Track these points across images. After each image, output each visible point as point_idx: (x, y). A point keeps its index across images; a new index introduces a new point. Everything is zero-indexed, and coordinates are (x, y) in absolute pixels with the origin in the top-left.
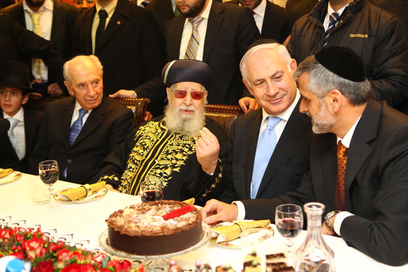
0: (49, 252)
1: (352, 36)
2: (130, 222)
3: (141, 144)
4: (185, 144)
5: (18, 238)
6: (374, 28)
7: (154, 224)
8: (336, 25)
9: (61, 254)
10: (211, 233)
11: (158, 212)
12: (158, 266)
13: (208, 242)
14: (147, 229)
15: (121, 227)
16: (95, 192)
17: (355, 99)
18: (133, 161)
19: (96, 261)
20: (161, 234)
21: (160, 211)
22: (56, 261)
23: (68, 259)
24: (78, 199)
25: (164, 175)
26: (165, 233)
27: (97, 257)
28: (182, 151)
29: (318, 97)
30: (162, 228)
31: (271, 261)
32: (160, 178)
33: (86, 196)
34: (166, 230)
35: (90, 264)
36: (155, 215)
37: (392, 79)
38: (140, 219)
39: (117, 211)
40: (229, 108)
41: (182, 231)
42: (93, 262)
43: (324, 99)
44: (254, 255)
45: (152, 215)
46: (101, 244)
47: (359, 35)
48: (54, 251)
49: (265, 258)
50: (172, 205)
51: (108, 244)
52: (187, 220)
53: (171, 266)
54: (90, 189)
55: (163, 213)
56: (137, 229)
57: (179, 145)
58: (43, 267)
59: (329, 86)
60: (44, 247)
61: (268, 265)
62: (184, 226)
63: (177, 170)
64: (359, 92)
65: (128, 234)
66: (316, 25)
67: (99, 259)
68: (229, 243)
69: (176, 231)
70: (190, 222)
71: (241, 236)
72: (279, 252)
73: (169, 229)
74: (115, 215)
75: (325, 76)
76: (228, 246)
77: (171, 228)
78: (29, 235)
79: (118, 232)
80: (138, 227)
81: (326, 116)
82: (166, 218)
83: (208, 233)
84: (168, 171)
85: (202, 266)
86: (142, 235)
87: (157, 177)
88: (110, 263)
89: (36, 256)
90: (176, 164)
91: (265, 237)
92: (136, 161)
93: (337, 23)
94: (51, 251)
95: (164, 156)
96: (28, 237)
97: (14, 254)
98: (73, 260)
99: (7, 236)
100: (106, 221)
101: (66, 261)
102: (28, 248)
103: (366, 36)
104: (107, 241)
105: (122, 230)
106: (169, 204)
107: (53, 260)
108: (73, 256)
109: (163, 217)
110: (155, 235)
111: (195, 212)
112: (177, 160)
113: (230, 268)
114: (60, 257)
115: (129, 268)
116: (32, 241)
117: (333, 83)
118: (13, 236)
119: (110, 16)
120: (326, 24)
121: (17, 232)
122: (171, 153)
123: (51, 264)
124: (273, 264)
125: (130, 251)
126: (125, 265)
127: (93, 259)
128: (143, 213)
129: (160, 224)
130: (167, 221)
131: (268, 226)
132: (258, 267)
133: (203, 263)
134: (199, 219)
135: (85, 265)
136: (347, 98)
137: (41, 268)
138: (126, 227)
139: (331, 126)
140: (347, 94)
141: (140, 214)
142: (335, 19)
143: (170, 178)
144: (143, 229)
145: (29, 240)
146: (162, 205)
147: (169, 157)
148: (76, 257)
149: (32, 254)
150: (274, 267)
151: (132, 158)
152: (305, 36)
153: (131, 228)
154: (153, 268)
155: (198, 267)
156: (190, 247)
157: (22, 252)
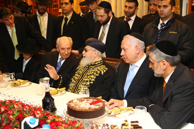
0: (44, 115)
1: (170, 32)
2: (76, 105)
3: (78, 73)
4: (95, 71)
5: (32, 109)
6: (179, 30)
7: (86, 106)
8: (163, 28)
9: (49, 117)
10: (109, 111)
11: (87, 102)
12: (87, 123)
13: (107, 115)
14: (83, 108)
15: (73, 107)
16: (61, 92)
17: (173, 64)
18: (75, 80)
19: (63, 120)
20: (89, 111)
21: (89, 101)
22: (47, 119)
23: (52, 118)
24: (54, 94)
25: (87, 85)
26: (90, 111)
27: (63, 118)
28: (93, 74)
29: (157, 62)
30: (89, 108)
31: (133, 124)
32: (85, 86)
33: (57, 93)
34: (91, 109)
35: (60, 121)
36: (86, 103)
37: (186, 50)
38: (80, 104)
39: (71, 100)
40: (117, 60)
41: (97, 110)
42: (61, 120)
43: (159, 63)
44: (126, 121)
45: (85, 103)
46: (64, 113)
47: (173, 32)
48: (46, 115)
49: (130, 123)
50: (93, 99)
51: (67, 113)
52: (99, 105)
53: (93, 124)
54: (59, 91)
55: (89, 102)
56: (79, 108)
57: (92, 72)
58: (42, 121)
59: (161, 58)
60: (42, 113)
61: (132, 125)
62: (98, 108)
63: (92, 83)
64: (175, 61)
65: (76, 110)
66: (155, 27)
67: (64, 119)
68: (116, 116)
69: (95, 110)
70: (100, 106)
71: (121, 113)
72: (136, 120)
73: (92, 109)
74: (70, 102)
75: (159, 54)
76: (115, 117)
77: (93, 108)
78: (36, 108)
79: (72, 109)
80: (79, 107)
81: (160, 71)
82: (91, 104)
83: (107, 111)
84: (88, 83)
85: (105, 125)
86: (81, 111)
87: (84, 85)
88: (68, 121)
89: (39, 117)
90: (91, 80)
91: (131, 114)
92: (76, 80)
93: (164, 27)
94: (45, 115)
95: (87, 77)
96: (36, 109)
97: (31, 115)
98: (54, 119)
99: (28, 108)
100: (67, 104)
101: (51, 120)
102: (36, 114)
103: (176, 33)
104: (67, 112)
105: (73, 108)
106: (92, 99)
107: (46, 119)
108: (54, 118)
109: (90, 104)
110: (86, 111)
111: (102, 102)
112: (92, 78)
113: (117, 126)
114: (49, 118)
115: (76, 124)
116: (38, 111)
117: (163, 57)
118: (30, 108)
119: (69, 20)
120: (159, 27)
121: (31, 107)
122: (89, 75)
123: (45, 120)
124: (134, 125)
125: (76, 117)
126: (74, 122)
127: (62, 119)
128: (82, 102)
129: (88, 107)
130: (91, 106)
131: (132, 110)
132: (128, 126)
133: (106, 123)
134: (104, 105)
135: (58, 121)
136: (169, 63)
137: (41, 121)
138: (75, 107)
139: (162, 75)
140: (169, 62)
141: (80, 102)
142: (163, 25)
143: (89, 86)
144: (82, 108)
145: (37, 110)
146: (89, 99)
147: (88, 77)
148: (55, 118)
149: (37, 116)
150: (134, 126)
151: (74, 78)
152: (150, 32)
153: (77, 108)
154: (84, 124)
155: (104, 125)
156: (100, 116)
157: (34, 115)
